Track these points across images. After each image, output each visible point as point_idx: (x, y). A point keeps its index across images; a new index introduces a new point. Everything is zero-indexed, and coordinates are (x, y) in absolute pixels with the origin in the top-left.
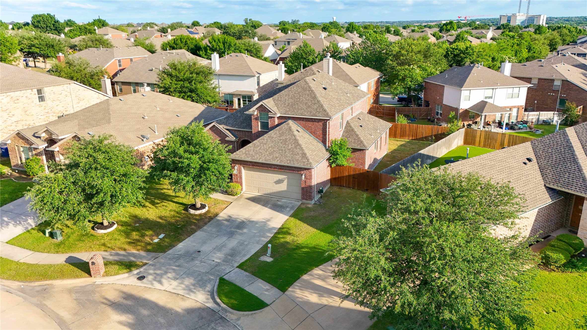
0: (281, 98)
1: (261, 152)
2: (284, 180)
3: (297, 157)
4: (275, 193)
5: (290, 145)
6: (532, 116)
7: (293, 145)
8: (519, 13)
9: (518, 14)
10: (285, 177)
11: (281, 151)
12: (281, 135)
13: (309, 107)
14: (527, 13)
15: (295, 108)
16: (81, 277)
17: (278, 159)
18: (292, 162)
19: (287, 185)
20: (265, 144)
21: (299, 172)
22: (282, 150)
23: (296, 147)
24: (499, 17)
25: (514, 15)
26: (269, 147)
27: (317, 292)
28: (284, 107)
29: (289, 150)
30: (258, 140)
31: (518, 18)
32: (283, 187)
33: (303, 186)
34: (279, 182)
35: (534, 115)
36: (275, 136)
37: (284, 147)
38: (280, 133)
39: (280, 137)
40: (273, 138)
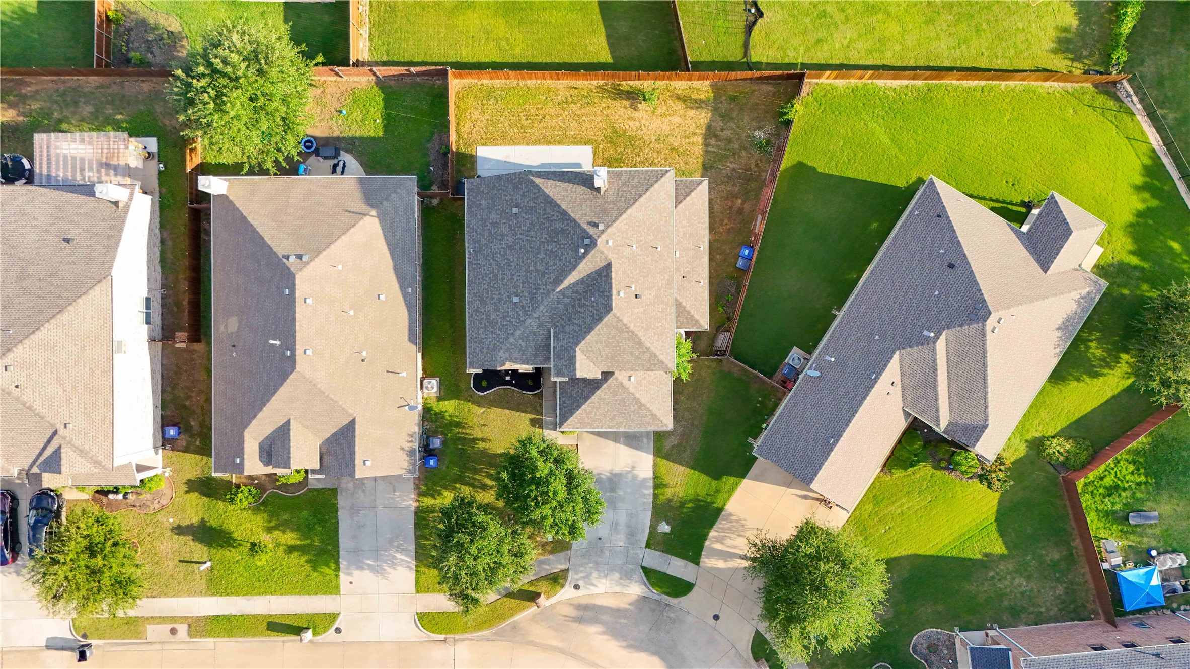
0: (591, 347)
1: (598, 419)
3: (647, 420)
5: (631, 406)
7: (636, 406)
11: (623, 415)
12: (614, 394)
13: (638, 358)
20: (599, 408)
22: (624, 413)
23: (640, 408)
26: (606, 412)
27: (721, 557)
28: (602, 361)
29: (634, 412)
30: (587, 403)
36: (606, 397)
37: (625, 410)
38: (611, 393)
39: (614, 396)
40: (604, 399)
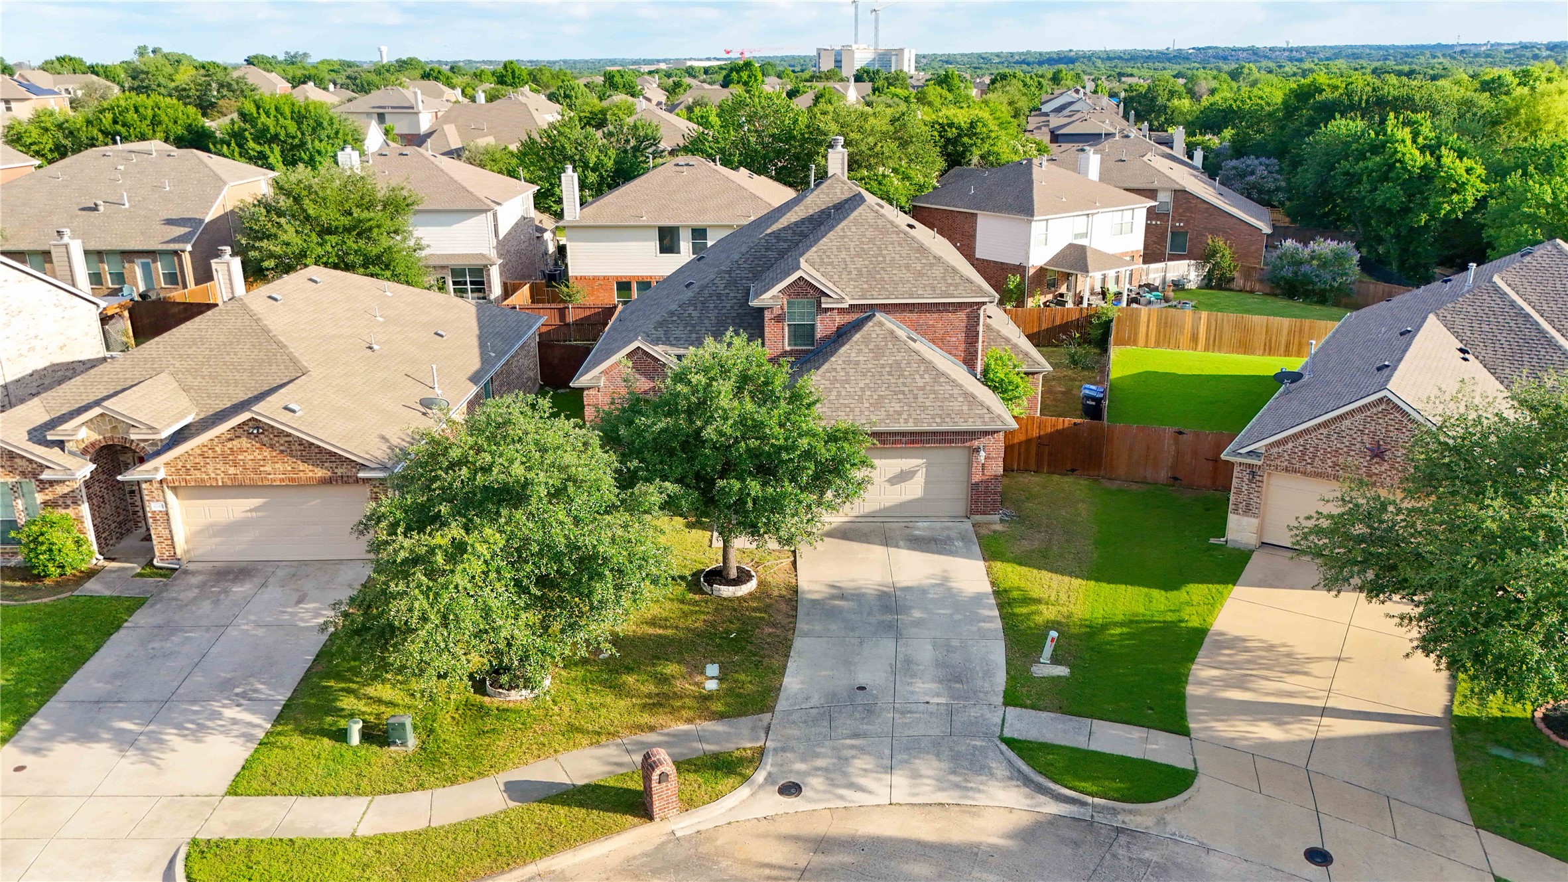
0: (828, 257)
1: (846, 406)
2: (914, 473)
3: (956, 405)
4: (886, 509)
5: (917, 377)
6: (1155, 273)
7: (926, 376)
8: (856, 42)
9: (854, 47)
10: (920, 461)
11: (901, 396)
12: (878, 352)
13: (920, 274)
14: (876, 43)
15: (882, 279)
16: (623, 829)
17: (905, 416)
18: (947, 420)
19: (926, 483)
20: (847, 382)
21: (968, 444)
22: (903, 393)
23: (935, 380)
24: (815, 53)
25: (848, 49)
26: (863, 390)
27: (1259, 717)
28: (851, 279)
29: (923, 388)
31: (857, 55)
32: (914, 489)
33: (977, 478)
34: (903, 477)
35: (1157, 271)
36: (861, 358)
37: (904, 384)
38: (871, 351)
39: (876, 358)
40: (857, 363)
